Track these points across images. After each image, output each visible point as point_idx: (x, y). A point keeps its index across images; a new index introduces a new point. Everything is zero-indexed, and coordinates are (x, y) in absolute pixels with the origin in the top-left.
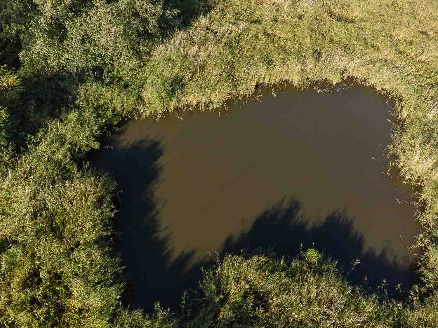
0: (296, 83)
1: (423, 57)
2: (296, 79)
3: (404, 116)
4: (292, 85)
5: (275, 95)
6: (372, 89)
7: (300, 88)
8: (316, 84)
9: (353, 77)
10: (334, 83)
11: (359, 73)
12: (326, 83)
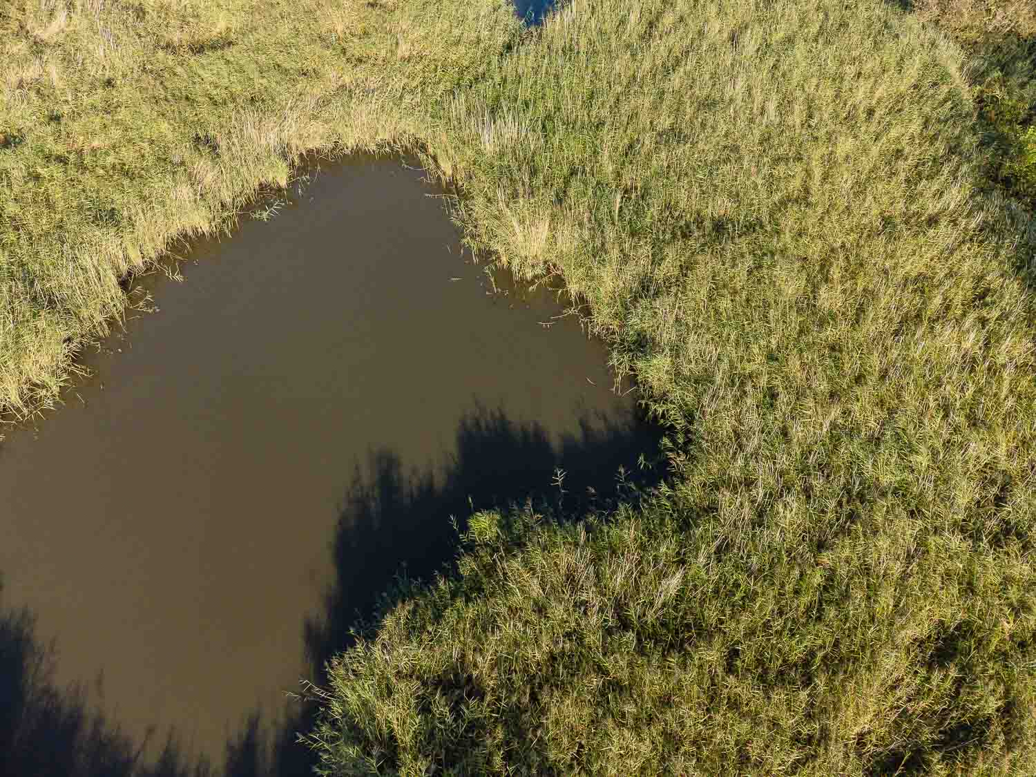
0: (205, 228)
2: (200, 221)
5: (178, 278)
6: (359, 154)
7: (222, 233)
8: (248, 207)
9: (310, 151)
10: (283, 183)
11: (315, 137)
12: (266, 192)
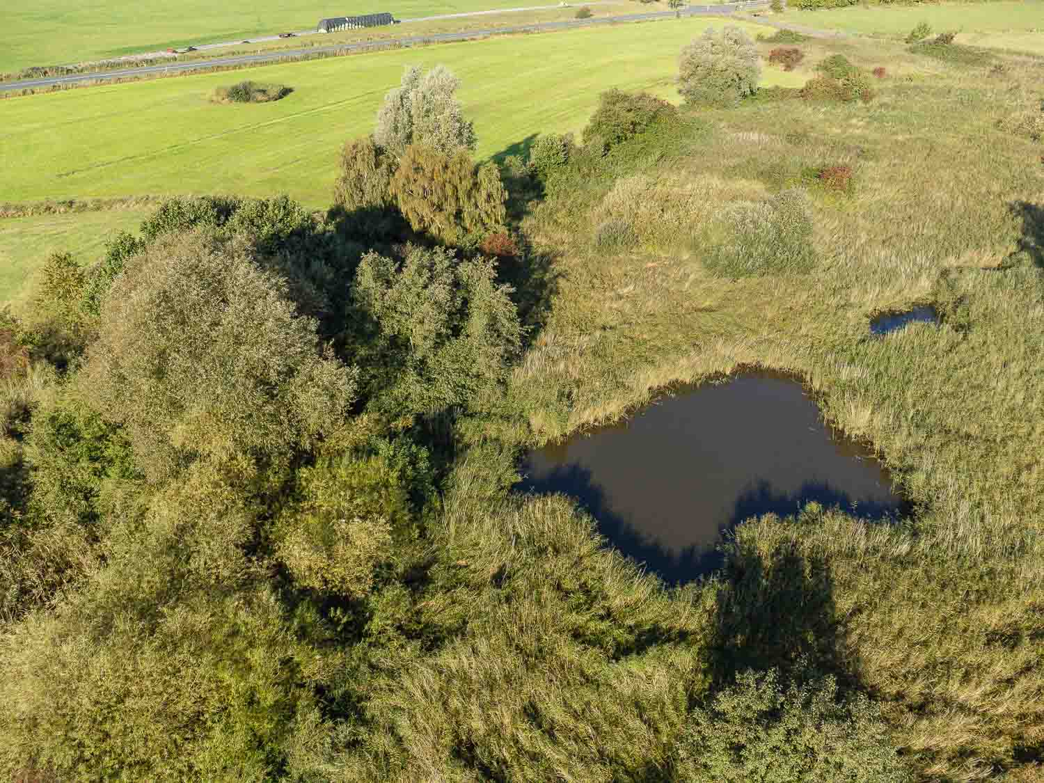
0: (688, 381)
1: (804, 331)
2: (687, 378)
3: (818, 387)
4: (683, 384)
5: (673, 395)
6: (772, 372)
7: (695, 385)
8: (709, 377)
9: (743, 364)
10: (728, 373)
11: (749, 358)
12: (718, 375)
